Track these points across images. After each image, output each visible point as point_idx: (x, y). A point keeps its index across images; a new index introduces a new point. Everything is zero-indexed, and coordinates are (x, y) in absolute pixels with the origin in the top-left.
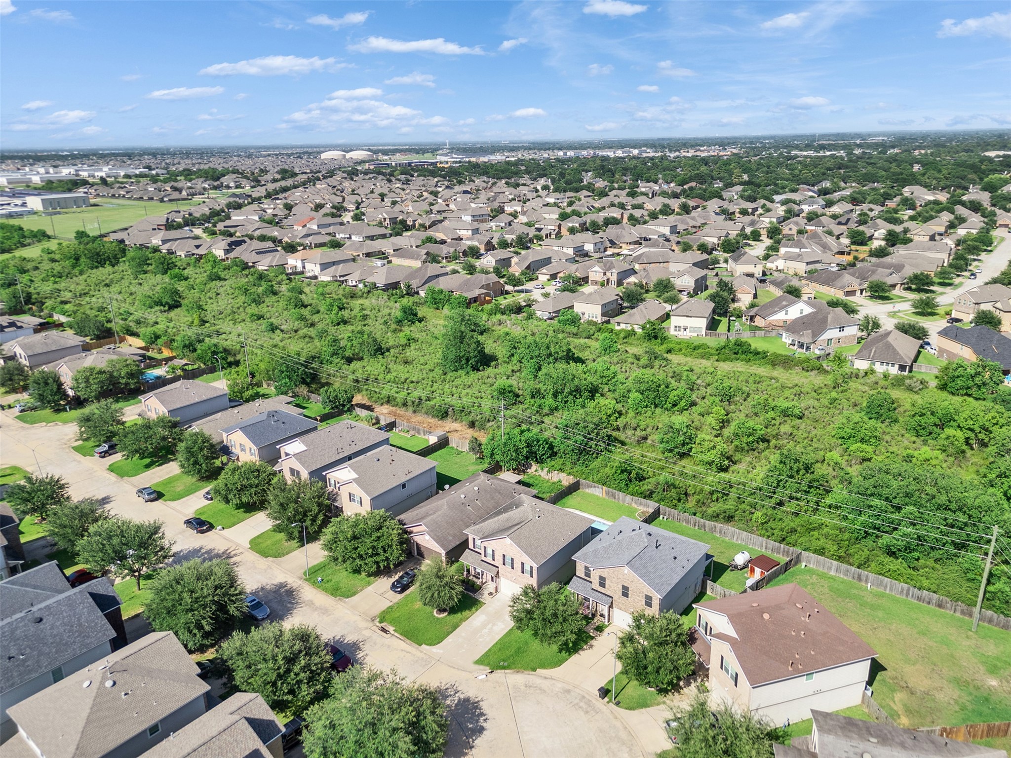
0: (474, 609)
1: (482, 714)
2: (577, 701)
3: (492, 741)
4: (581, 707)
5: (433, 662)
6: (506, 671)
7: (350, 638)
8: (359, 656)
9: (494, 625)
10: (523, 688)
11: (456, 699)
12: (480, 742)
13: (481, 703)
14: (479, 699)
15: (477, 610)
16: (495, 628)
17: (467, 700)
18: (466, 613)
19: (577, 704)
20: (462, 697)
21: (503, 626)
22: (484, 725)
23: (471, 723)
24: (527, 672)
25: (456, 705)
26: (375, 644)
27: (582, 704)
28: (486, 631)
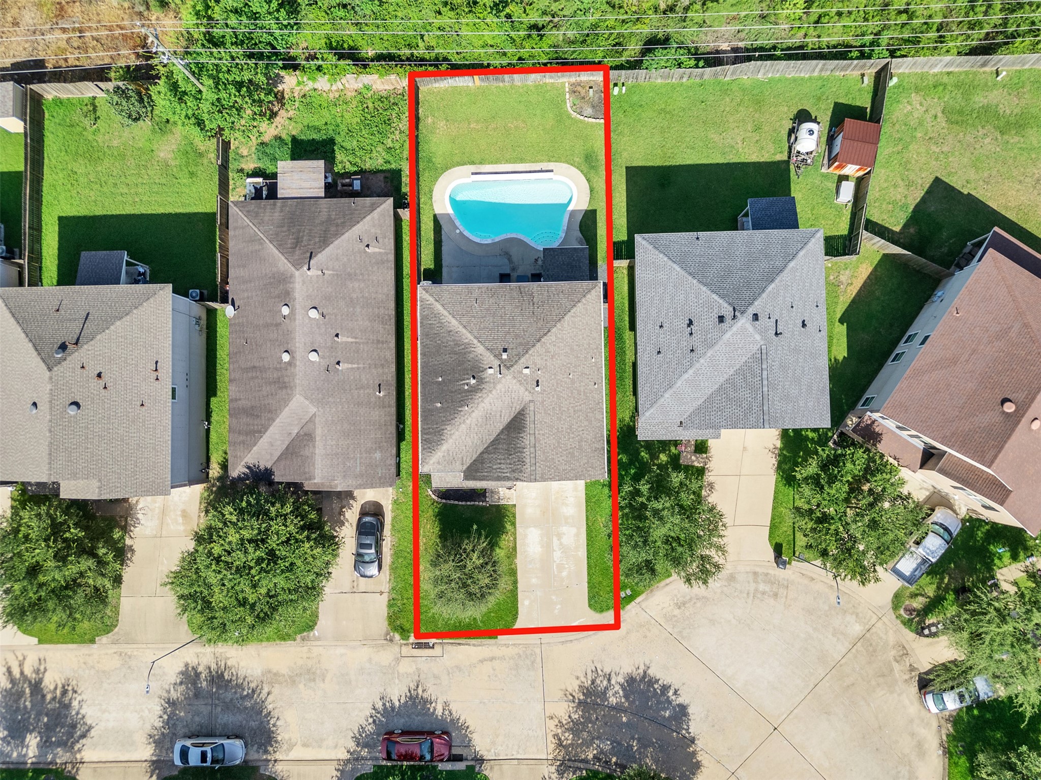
0: (508, 526)
1: (666, 688)
2: (752, 587)
3: (707, 716)
4: (764, 593)
5: (538, 651)
6: (638, 600)
7: (397, 694)
8: (439, 712)
9: (560, 536)
10: (677, 612)
11: (617, 688)
12: (696, 726)
13: (651, 672)
14: (642, 668)
15: (514, 524)
16: (565, 540)
17: (631, 680)
18: (505, 541)
19: (756, 590)
20: (621, 679)
21: (573, 531)
22: (680, 700)
23: (665, 709)
24: (663, 583)
25: (626, 696)
26: (436, 677)
27: (762, 587)
28: (557, 555)
